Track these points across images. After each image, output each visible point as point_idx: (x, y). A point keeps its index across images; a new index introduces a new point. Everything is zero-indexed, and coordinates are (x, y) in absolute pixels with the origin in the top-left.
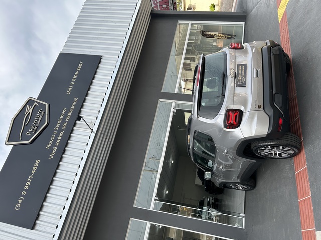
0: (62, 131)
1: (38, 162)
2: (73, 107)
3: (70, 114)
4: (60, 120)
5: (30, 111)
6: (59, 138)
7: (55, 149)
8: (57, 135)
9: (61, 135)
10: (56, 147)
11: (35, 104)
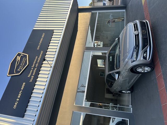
0: (36, 68)
4: (35, 62)
5: (19, 59)
10: (33, 75)
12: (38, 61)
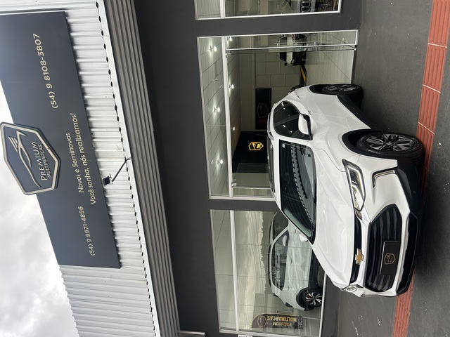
0: (85, 167)
1: (81, 208)
2: (77, 130)
3: (79, 140)
4: (72, 153)
5: (21, 146)
6: (88, 178)
7: (91, 191)
8: (83, 174)
9: (88, 173)
10: (91, 188)
11: (18, 133)
12: (81, 149)
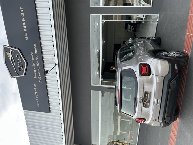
0: (38, 67)
1: (35, 85)
2: (36, 50)
3: (36, 55)
4: (33, 60)
5: (11, 56)
6: (39, 71)
7: (40, 78)
8: (37, 70)
9: (39, 70)
10: (40, 76)
11: (11, 50)
12: (37, 58)
